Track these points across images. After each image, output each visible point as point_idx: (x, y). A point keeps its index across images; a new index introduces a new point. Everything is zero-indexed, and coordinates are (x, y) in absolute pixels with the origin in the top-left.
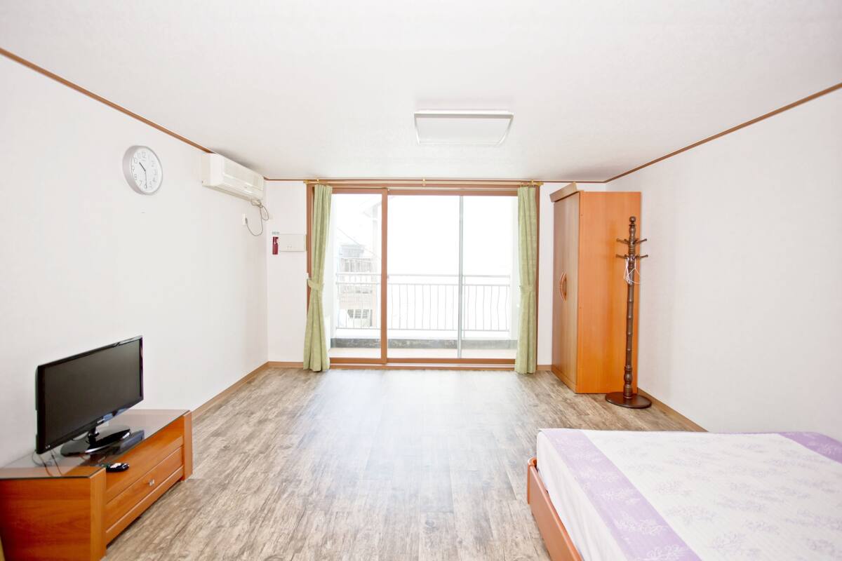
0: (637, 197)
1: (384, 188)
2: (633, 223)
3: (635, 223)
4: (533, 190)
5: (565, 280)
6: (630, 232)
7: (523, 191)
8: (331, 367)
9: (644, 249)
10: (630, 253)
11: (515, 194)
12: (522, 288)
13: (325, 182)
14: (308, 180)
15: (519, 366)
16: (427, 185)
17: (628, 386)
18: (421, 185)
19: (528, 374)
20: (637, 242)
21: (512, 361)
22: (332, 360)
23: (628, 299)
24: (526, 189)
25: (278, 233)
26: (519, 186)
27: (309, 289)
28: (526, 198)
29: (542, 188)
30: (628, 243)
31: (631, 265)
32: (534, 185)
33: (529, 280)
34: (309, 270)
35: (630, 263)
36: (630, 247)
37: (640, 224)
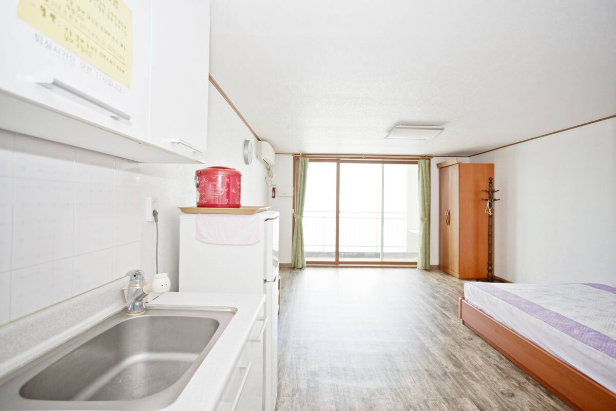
0: (491, 167)
1: (338, 159)
2: (491, 181)
3: (492, 181)
4: (427, 161)
5: (449, 213)
6: (490, 186)
7: (422, 162)
8: (307, 266)
9: (496, 196)
10: (489, 198)
11: (416, 163)
12: (422, 219)
13: (305, 155)
14: (296, 154)
15: (419, 265)
16: (365, 158)
17: (490, 274)
18: (362, 158)
19: (426, 270)
20: (493, 191)
21: (416, 263)
22: (308, 263)
23: (489, 223)
24: (423, 160)
25: (276, 185)
26: (419, 159)
27: (294, 218)
28: (423, 166)
29: (432, 160)
30: (489, 192)
31: (491, 205)
32: (428, 158)
33: (425, 214)
34: (294, 208)
35: (489, 204)
36: (489, 194)
37: (494, 181)
